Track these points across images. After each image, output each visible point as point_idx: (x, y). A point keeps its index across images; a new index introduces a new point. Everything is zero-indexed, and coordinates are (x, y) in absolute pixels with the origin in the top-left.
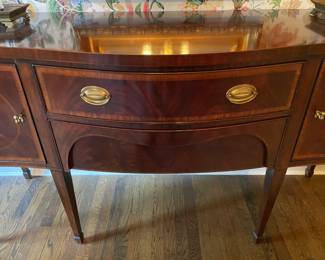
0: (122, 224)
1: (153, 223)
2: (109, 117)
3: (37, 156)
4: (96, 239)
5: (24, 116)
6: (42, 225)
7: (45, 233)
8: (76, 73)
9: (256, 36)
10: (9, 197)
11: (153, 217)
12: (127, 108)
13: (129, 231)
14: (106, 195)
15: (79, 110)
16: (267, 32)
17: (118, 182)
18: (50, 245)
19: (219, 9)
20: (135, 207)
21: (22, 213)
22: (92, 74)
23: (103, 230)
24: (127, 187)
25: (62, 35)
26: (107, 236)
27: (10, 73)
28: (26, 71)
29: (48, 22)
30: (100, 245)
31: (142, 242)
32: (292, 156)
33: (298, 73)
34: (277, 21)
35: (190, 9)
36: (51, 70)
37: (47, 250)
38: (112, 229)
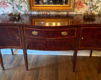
0: (38, 66)
1: (47, 66)
2: (37, 37)
3: (20, 46)
4: (31, 70)
5: (19, 37)
6: (17, 66)
7: (18, 68)
8: (32, 29)
9: (72, 20)
10: (8, 59)
11: (47, 65)
12: (41, 35)
13: (40, 68)
14: (34, 60)
15: (31, 36)
16: (75, 19)
17: (37, 56)
18: (20, 71)
19: (63, 14)
20: (42, 63)
21: (12, 63)
22: (35, 29)
23: (33, 68)
24: (40, 58)
25: (26, 18)
26: (34, 69)
27: (18, 28)
28: (21, 28)
29: (23, 15)
30: (32, 71)
31: (43, 71)
32: (78, 48)
33: (76, 30)
34: (77, 16)
35: (56, 14)
36: (26, 28)
37: (19, 72)
38: (35, 68)
